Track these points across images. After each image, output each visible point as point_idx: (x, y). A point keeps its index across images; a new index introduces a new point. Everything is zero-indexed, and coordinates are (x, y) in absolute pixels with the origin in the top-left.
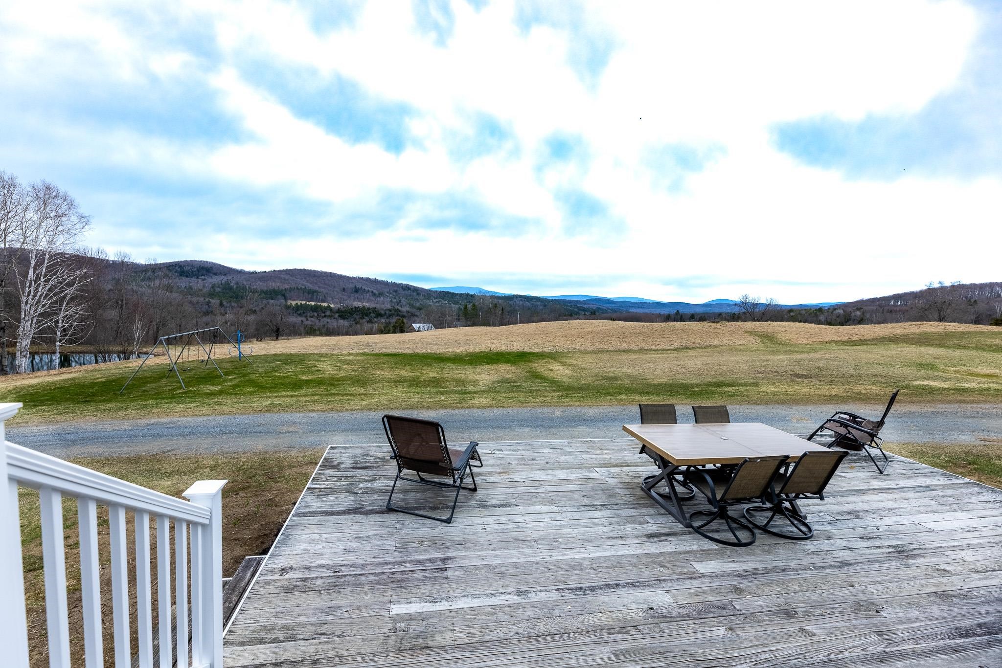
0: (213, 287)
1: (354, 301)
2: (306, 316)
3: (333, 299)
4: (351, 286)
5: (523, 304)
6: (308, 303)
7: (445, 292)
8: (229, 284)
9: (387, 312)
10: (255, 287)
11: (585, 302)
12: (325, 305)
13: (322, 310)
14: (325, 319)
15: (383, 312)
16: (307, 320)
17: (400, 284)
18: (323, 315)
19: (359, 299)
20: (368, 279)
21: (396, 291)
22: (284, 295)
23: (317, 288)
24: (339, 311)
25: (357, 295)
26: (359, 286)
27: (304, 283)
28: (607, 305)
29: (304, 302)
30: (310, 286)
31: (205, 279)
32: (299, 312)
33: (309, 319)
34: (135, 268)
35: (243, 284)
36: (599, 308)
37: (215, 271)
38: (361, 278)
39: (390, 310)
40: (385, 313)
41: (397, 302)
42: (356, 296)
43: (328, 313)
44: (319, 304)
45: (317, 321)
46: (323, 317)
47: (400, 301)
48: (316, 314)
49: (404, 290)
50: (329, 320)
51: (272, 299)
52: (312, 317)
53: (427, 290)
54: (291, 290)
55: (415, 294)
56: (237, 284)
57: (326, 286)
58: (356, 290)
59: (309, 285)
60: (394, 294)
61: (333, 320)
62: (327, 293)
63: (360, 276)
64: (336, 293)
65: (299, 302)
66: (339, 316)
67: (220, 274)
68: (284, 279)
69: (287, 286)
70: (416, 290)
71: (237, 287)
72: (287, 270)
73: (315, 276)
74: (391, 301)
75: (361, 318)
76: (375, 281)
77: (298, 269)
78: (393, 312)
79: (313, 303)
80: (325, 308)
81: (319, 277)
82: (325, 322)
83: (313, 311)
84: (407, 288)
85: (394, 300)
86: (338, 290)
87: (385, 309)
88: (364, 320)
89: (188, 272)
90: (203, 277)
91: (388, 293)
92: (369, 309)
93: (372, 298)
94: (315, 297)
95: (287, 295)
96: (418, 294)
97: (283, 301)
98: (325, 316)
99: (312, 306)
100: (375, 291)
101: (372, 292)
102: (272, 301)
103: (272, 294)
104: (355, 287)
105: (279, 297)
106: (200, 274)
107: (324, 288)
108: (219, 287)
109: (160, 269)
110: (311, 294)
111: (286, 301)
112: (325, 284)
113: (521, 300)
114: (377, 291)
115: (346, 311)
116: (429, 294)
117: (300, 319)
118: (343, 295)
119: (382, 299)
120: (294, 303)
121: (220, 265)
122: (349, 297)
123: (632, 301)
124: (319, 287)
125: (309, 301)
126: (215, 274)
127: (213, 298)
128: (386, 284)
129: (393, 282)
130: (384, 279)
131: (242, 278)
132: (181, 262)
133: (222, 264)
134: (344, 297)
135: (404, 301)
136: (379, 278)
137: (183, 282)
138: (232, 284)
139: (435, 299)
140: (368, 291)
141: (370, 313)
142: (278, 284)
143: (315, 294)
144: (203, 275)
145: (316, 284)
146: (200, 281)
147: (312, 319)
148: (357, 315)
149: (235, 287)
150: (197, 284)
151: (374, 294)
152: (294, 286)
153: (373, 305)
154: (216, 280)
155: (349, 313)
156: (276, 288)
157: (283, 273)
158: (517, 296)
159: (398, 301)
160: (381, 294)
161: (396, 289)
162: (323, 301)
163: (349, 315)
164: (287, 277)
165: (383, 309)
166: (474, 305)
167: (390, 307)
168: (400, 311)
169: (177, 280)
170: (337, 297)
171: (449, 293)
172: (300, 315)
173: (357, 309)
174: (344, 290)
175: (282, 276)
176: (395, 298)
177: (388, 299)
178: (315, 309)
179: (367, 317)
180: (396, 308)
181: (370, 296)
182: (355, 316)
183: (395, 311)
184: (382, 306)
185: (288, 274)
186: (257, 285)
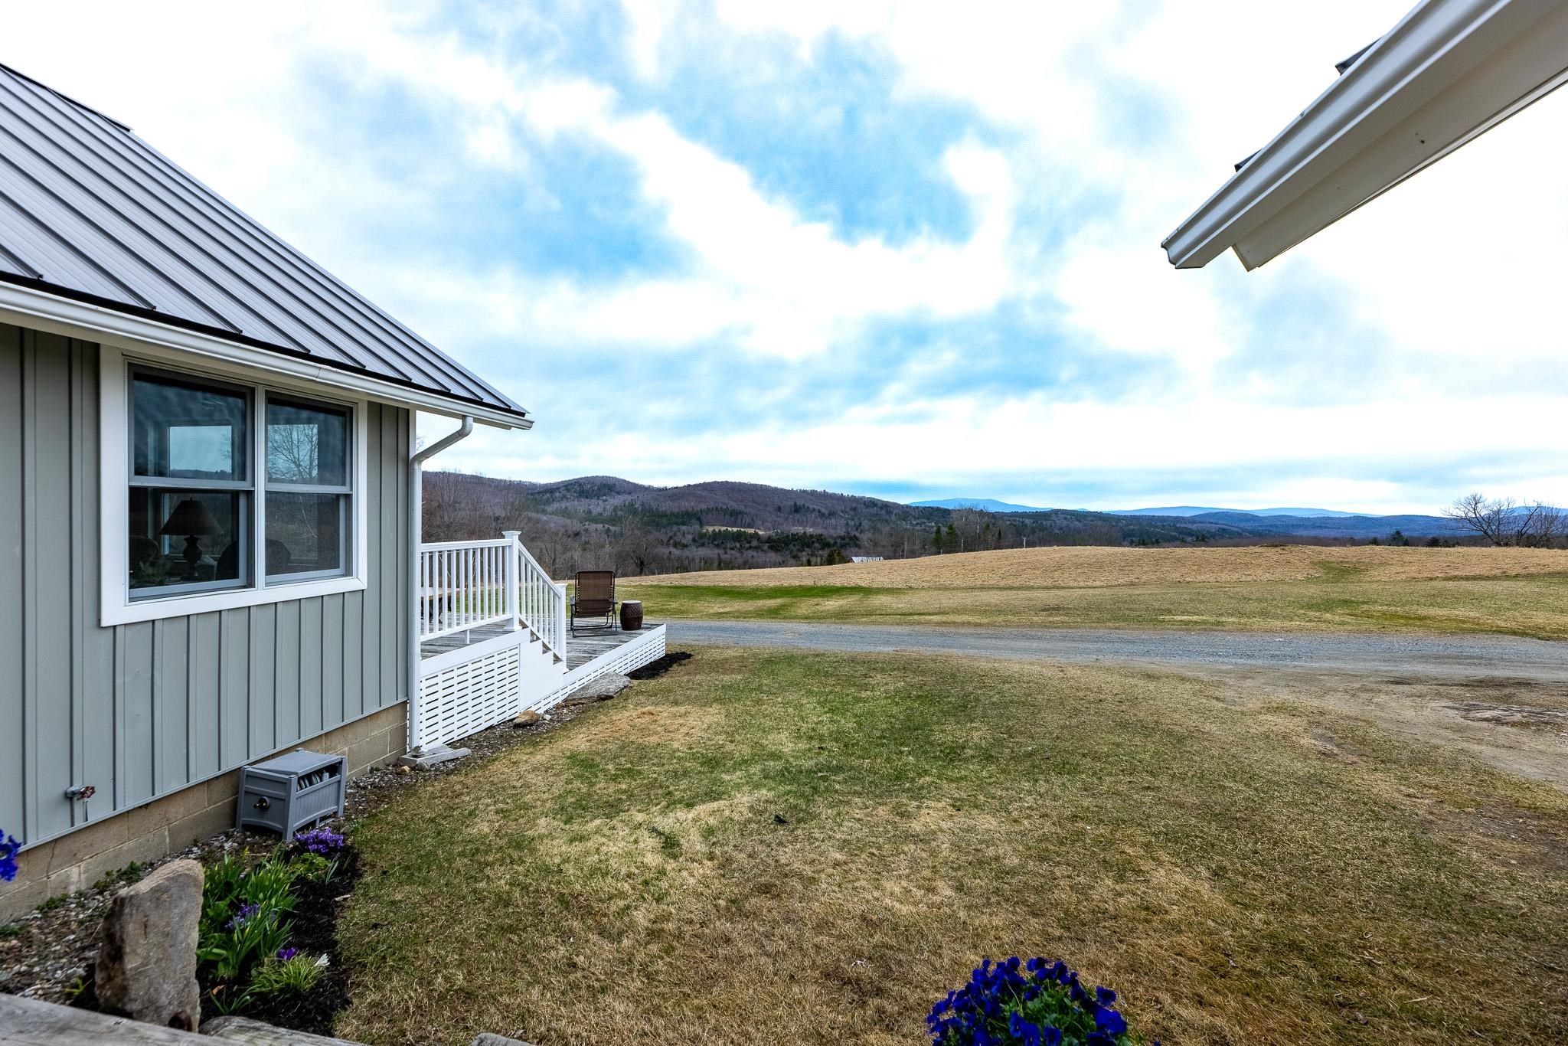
0: (614, 510)
1: (793, 525)
2: (725, 548)
3: (762, 524)
4: (790, 503)
5: (1067, 526)
6: (729, 529)
7: (932, 508)
8: (633, 505)
9: (838, 541)
10: (664, 509)
11: (1193, 520)
12: (751, 531)
13: (746, 539)
14: (750, 551)
15: (832, 541)
16: (726, 553)
17: (861, 498)
18: (747, 545)
19: (800, 523)
20: (813, 493)
21: (854, 509)
22: (699, 519)
23: (742, 508)
24: (769, 540)
25: (797, 516)
26: (800, 503)
27: (726, 501)
28: (1242, 525)
29: (723, 528)
30: (734, 505)
31: (605, 501)
32: (716, 542)
33: (729, 551)
34: (533, 489)
35: (650, 505)
36: (1224, 530)
37: (618, 488)
38: (805, 492)
39: (843, 538)
40: (836, 542)
41: (855, 525)
42: (796, 518)
43: (755, 543)
44: (743, 530)
45: (738, 555)
46: (747, 549)
47: (860, 524)
48: (738, 545)
49: (867, 506)
50: (755, 554)
51: (684, 524)
52: (732, 549)
53: (903, 506)
54: (708, 510)
55: (883, 512)
56: (643, 505)
57: (755, 505)
58: (797, 509)
59: (731, 503)
60: (852, 513)
61: (761, 554)
62: (756, 515)
63: (802, 489)
64: (768, 515)
65: (717, 529)
66: (768, 546)
67: (625, 492)
68: (701, 497)
69: (703, 506)
70: (886, 506)
71: (642, 510)
72: (704, 484)
73: (740, 491)
74: (847, 524)
75: (799, 550)
76: (824, 496)
77: (718, 483)
78: (849, 541)
79: (735, 530)
80: (752, 536)
81: (745, 492)
82: (750, 556)
83: (735, 541)
84: (872, 503)
85: (852, 523)
86: (772, 510)
87: (835, 536)
89: (587, 492)
90: (604, 498)
91: (842, 511)
92: (812, 536)
93: (819, 520)
94: (739, 520)
95: (703, 519)
96: (889, 513)
97: (697, 527)
98: (750, 548)
99: (733, 533)
100: (823, 510)
101: (819, 511)
102: (684, 528)
103: (686, 517)
104: (795, 504)
105: (693, 521)
106: (602, 493)
107: (752, 507)
108: (621, 510)
109: (558, 488)
110: (734, 516)
111: (701, 526)
112: (754, 501)
113: (1065, 519)
114: (827, 509)
115: (779, 540)
116: (906, 512)
117: (716, 551)
118: (777, 516)
119: (833, 521)
120: (710, 529)
121: (624, 481)
122: (787, 519)
123: (1299, 514)
124: (746, 506)
125: (731, 527)
126: (619, 493)
127: (613, 525)
128: (841, 498)
129: (850, 495)
130: (838, 491)
131: (649, 496)
132: (581, 478)
133: (627, 479)
134: (779, 519)
135: (866, 524)
136: (830, 491)
137: (580, 506)
138: (637, 506)
139: (915, 519)
140: (814, 510)
141: (813, 542)
142: (692, 504)
143: (740, 516)
144: (605, 495)
145: (742, 501)
146: (601, 502)
147: (733, 552)
148: (794, 545)
149: (640, 509)
150: (597, 507)
151: (821, 515)
152: (712, 505)
153: (819, 531)
154: (617, 500)
155: (784, 542)
156: (690, 510)
157: (699, 488)
158: (1056, 512)
159: (857, 523)
160: (832, 514)
161: (854, 505)
162: (750, 526)
164: (704, 494)
165: (832, 537)
166: (951, 527)
167: (843, 534)
168: (858, 539)
169: (576, 502)
170: (769, 520)
171: (938, 509)
172: (717, 546)
173: (795, 537)
174: (779, 509)
175: (698, 492)
176: (852, 520)
177: (843, 522)
178: (738, 537)
179: (807, 549)
180: (852, 534)
181: (816, 518)
182: (791, 546)
183: (851, 538)
184: (832, 532)
185: (706, 489)
186: (667, 507)
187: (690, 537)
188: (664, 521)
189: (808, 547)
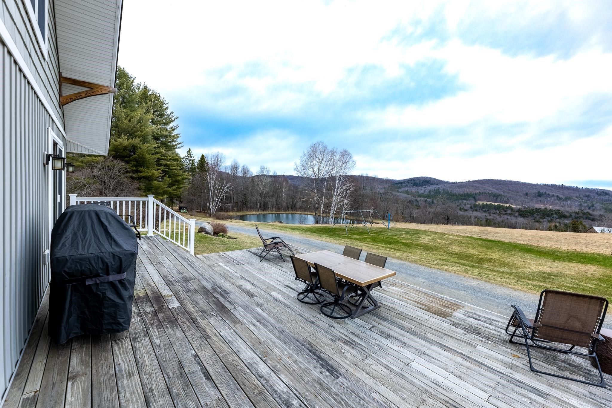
0: (429, 192)
1: (537, 203)
2: (490, 213)
3: (515, 202)
4: (535, 191)
6: (492, 203)
8: (439, 190)
9: (573, 215)
10: (455, 192)
12: (508, 205)
13: (503, 209)
14: (506, 216)
15: (568, 214)
16: (490, 215)
17: (594, 190)
18: (504, 213)
19: (542, 202)
21: (588, 196)
22: (474, 198)
23: (501, 193)
24: (519, 210)
25: (540, 199)
26: (543, 191)
27: (491, 189)
29: (489, 203)
30: (495, 191)
31: (425, 187)
32: (484, 210)
33: (491, 214)
34: (394, 182)
35: (448, 190)
37: (432, 182)
39: (579, 213)
40: (571, 215)
41: (588, 206)
43: (509, 212)
44: (501, 204)
45: (498, 217)
46: (504, 214)
47: (593, 206)
48: (498, 212)
50: (509, 217)
51: (465, 200)
52: (495, 214)
54: (480, 194)
56: (444, 190)
57: (510, 192)
58: (540, 195)
59: (495, 190)
60: (586, 198)
61: (513, 217)
62: (511, 197)
63: (545, 183)
64: (518, 197)
65: (485, 203)
66: (519, 215)
67: (435, 184)
68: (476, 187)
69: (477, 191)
71: (443, 192)
72: (479, 180)
73: (500, 184)
74: (581, 205)
75: (541, 218)
76: (563, 187)
77: (487, 180)
78: (581, 215)
79: (496, 204)
80: (507, 208)
81: (504, 185)
82: (505, 218)
83: (496, 210)
86: (522, 195)
87: (571, 211)
88: (545, 220)
89: (417, 184)
90: (425, 186)
91: (577, 197)
92: (551, 210)
93: (557, 201)
94: (499, 199)
95: (477, 198)
97: (473, 201)
98: (506, 214)
99: (495, 206)
100: (561, 196)
101: (558, 196)
102: (465, 201)
103: (466, 196)
104: (539, 192)
105: (471, 198)
106: (424, 184)
107: (508, 193)
108: (433, 192)
109: (404, 182)
110: (496, 197)
111: (476, 200)
112: (509, 190)
114: (564, 195)
115: (526, 211)
117: (484, 214)
118: (525, 198)
119: (569, 202)
120: (481, 203)
121: (435, 179)
122: (532, 200)
124: (503, 192)
125: (494, 202)
126: (432, 184)
127: (429, 198)
130: (574, 185)
131: (447, 186)
132: (415, 178)
134: (526, 200)
135: (597, 205)
136: (566, 185)
137: (414, 189)
138: (441, 190)
140: (553, 196)
141: (552, 214)
142: (471, 190)
143: (499, 197)
144: (425, 185)
145: (501, 190)
146: (423, 188)
147: (494, 215)
148: (537, 215)
149: (442, 192)
150: (421, 190)
151: (559, 198)
152: (482, 191)
153: (557, 208)
154: (431, 188)
155: (530, 213)
156: (469, 193)
157: (475, 183)
159: (590, 205)
160: (567, 199)
161: (587, 194)
162: (506, 202)
163: (529, 214)
164: (478, 185)
165: (568, 212)
167: (578, 211)
168: (590, 214)
169: (412, 188)
170: (520, 200)
172: (485, 211)
173: (538, 210)
174: (527, 194)
176: (585, 202)
177: (577, 203)
178: (498, 208)
179: (548, 218)
180: (586, 211)
181: (555, 200)
182: (535, 215)
183: (584, 214)
184: (568, 209)
185: (479, 183)
186: (456, 191)
187: (469, 206)
188: (455, 197)
189: (547, 216)
